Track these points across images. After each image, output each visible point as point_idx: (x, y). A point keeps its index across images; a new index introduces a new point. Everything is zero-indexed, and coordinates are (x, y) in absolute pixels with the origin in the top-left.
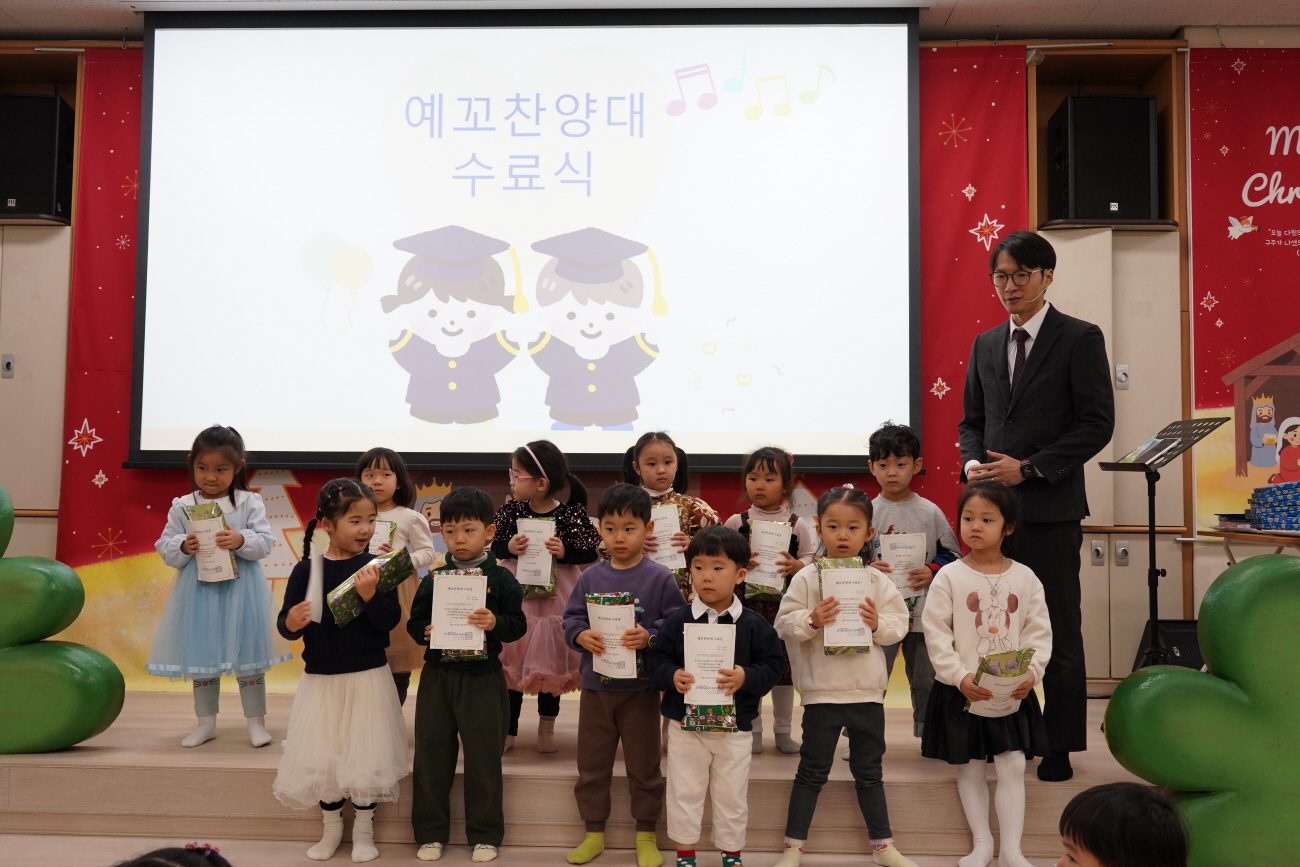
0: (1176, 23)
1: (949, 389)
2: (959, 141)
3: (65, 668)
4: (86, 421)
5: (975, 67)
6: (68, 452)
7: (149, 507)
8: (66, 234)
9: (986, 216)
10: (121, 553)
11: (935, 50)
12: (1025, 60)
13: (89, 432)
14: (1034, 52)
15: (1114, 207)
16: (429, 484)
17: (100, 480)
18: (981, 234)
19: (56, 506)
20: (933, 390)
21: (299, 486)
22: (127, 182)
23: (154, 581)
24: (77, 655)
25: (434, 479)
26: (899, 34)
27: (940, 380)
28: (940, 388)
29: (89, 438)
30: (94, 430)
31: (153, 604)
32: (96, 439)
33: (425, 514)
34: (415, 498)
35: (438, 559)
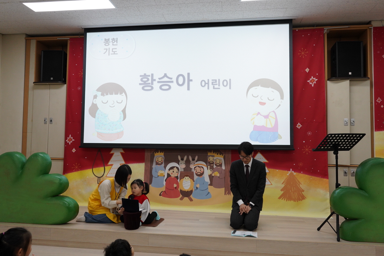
0: (369, 20)
1: (301, 126)
2: (304, 56)
3: (64, 203)
4: (70, 135)
5: (309, 35)
6: (66, 143)
7: (86, 158)
8: (65, 87)
9: (312, 77)
10: (79, 170)
11: (297, 30)
12: (324, 32)
13: (71, 138)
14: (326, 30)
15: (350, 73)
16: (158, 152)
17: (74, 150)
18: (311, 82)
19: (63, 157)
20: (297, 126)
21: (124, 152)
22: (80, 73)
23: (87, 177)
24: (66, 199)
26: (287, 26)
27: (299, 123)
28: (299, 126)
29: (71, 140)
30: (72, 138)
31: (87, 183)
32: (73, 140)
33: (157, 160)
34: (154, 156)
35: (160, 172)
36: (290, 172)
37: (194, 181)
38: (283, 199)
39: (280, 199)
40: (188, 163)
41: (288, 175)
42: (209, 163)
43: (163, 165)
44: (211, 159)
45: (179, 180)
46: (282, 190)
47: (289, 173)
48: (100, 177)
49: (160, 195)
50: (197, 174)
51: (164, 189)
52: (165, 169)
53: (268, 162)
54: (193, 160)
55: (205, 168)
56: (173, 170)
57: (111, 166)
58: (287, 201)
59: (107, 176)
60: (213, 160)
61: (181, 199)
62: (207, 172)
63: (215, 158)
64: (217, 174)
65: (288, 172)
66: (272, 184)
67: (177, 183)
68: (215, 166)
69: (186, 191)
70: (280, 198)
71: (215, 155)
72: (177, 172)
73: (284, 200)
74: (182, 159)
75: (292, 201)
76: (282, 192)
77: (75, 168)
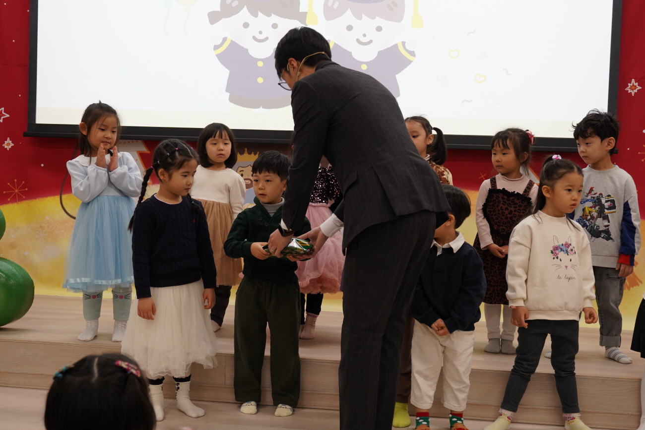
1: (640, 88)
7: (42, 165)
10: (24, 197)
16: (242, 154)
17: (8, 144)
20: (628, 89)
21: (148, 152)
23: (47, 218)
25: (246, 149)
27: (633, 81)
28: (633, 87)
29: (1, 115)
30: (3, 109)
31: (47, 234)
32: (5, 115)
77: (12, 193)
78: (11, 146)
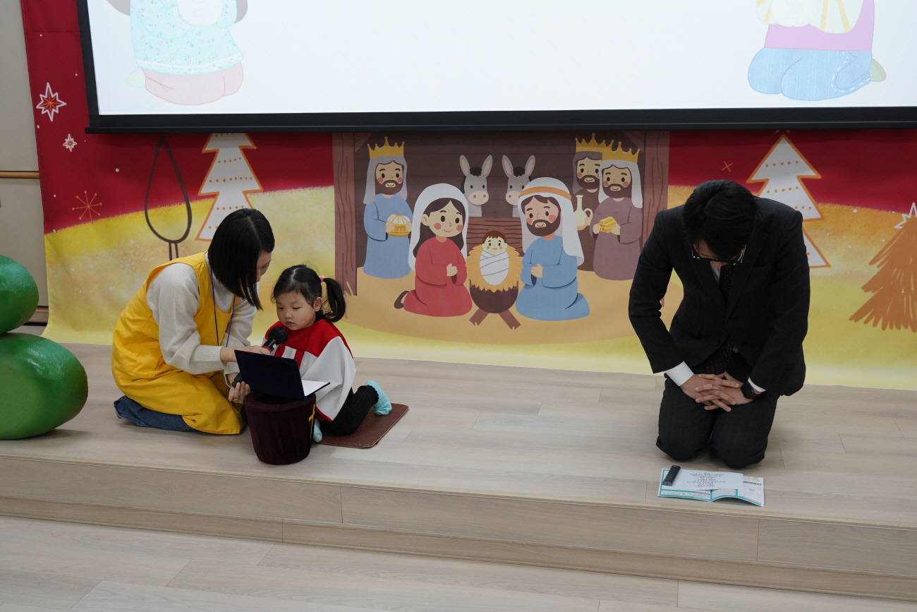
3: (28, 365)
4: (48, 85)
6: (39, 117)
7: (117, 170)
10: (99, 214)
13: (53, 96)
16: (381, 145)
17: (70, 143)
19: (36, 167)
21: (255, 148)
23: (132, 242)
29: (54, 104)
30: (57, 94)
31: (133, 264)
32: (60, 104)
33: (379, 175)
34: (368, 159)
35: (395, 221)
36: (910, 216)
37: (522, 254)
38: (872, 321)
39: (856, 321)
40: (497, 182)
41: (898, 227)
42: (581, 182)
43: (403, 193)
44: (587, 167)
45: (464, 251)
46: (866, 288)
47: (905, 221)
48: (176, 242)
49: (398, 305)
50: (532, 229)
51: (409, 283)
52: (412, 210)
53: (819, 177)
54: (519, 171)
55: (565, 203)
56: (443, 214)
57: (212, 200)
58: (884, 328)
59: (201, 237)
60: (597, 171)
61: (477, 319)
62: (574, 219)
63: (604, 164)
64: (611, 226)
65: (898, 214)
66: (828, 265)
67: (460, 263)
68: (602, 197)
69: (494, 291)
70: (856, 317)
71: (605, 150)
72: (457, 221)
73: (875, 325)
74: (476, 171)
75: (906, 327)
76: (870, 295)
77: (84, 209)
78: (73, 145)
